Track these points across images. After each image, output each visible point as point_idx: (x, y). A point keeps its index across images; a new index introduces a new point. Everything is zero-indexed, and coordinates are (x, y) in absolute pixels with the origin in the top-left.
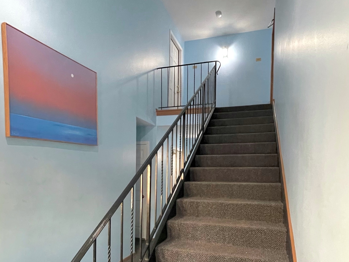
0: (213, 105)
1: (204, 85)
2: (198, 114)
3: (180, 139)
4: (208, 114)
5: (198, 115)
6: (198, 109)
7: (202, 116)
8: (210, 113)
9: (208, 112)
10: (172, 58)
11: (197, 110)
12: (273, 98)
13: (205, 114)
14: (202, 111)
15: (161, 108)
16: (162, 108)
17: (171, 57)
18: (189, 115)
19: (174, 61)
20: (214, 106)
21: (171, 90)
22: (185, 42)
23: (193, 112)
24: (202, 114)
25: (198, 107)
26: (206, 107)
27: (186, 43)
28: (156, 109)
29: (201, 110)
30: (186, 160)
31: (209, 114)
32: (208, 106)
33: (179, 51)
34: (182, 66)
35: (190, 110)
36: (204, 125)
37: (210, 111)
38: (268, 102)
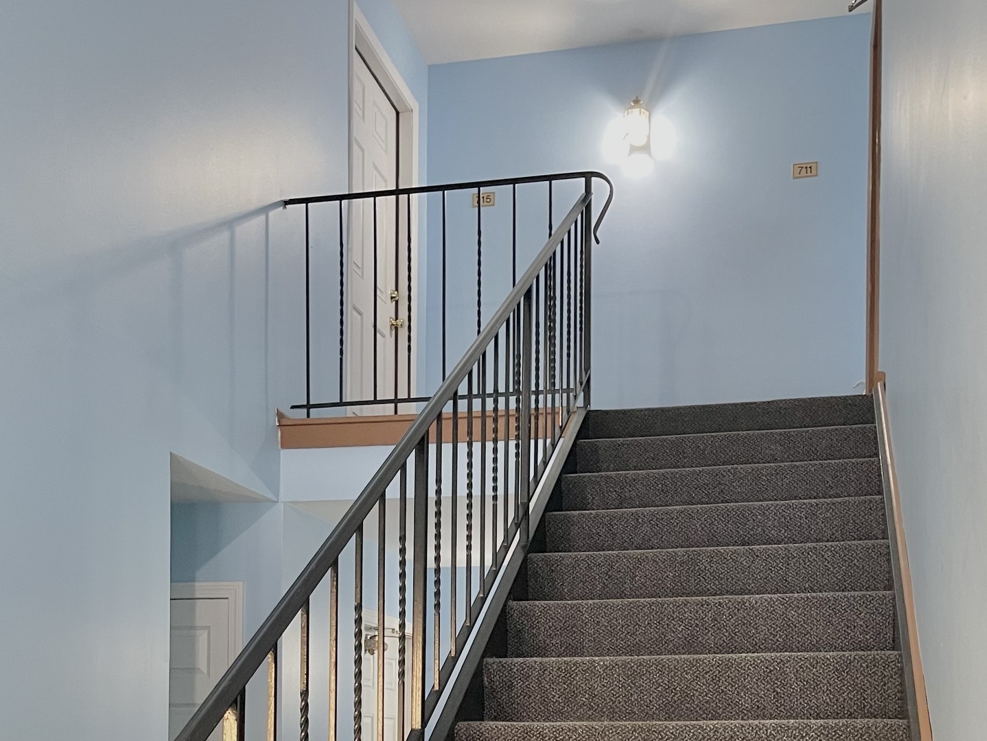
0: (575, 397)
1: (528, 295)
2: (495, 441)
3: (403, 576)
4: (549, 441)
5: (495, 451)
6: (495, 420)
7: (517, 455)
8: (562, 440)
9: (549, 434)
10: (363, 151)
11: (490, 424)
12: (880, 368)
13: (532, 442)
14: (518, 428)
15: (305, 410)
16: (308, 406)
17: (360, 146)
18: (447, 448)
19: (376, 168)
20: (580, 402)
21: (360, 314)
22: (432, 68)
23: (470, 433)
24: (517, 446)
25: (496, 409)
26: (541, 405)
27: (435, 71)
28: (280, 416)
29: (513, 424)
30: (433, 680)
31: (554, 446)
32: (549, 405)
33: (398, 113)
34: (414, 196)
35: (451, 422)
36: (529, 500)
37: (562, 429)
38: (852, 384)
